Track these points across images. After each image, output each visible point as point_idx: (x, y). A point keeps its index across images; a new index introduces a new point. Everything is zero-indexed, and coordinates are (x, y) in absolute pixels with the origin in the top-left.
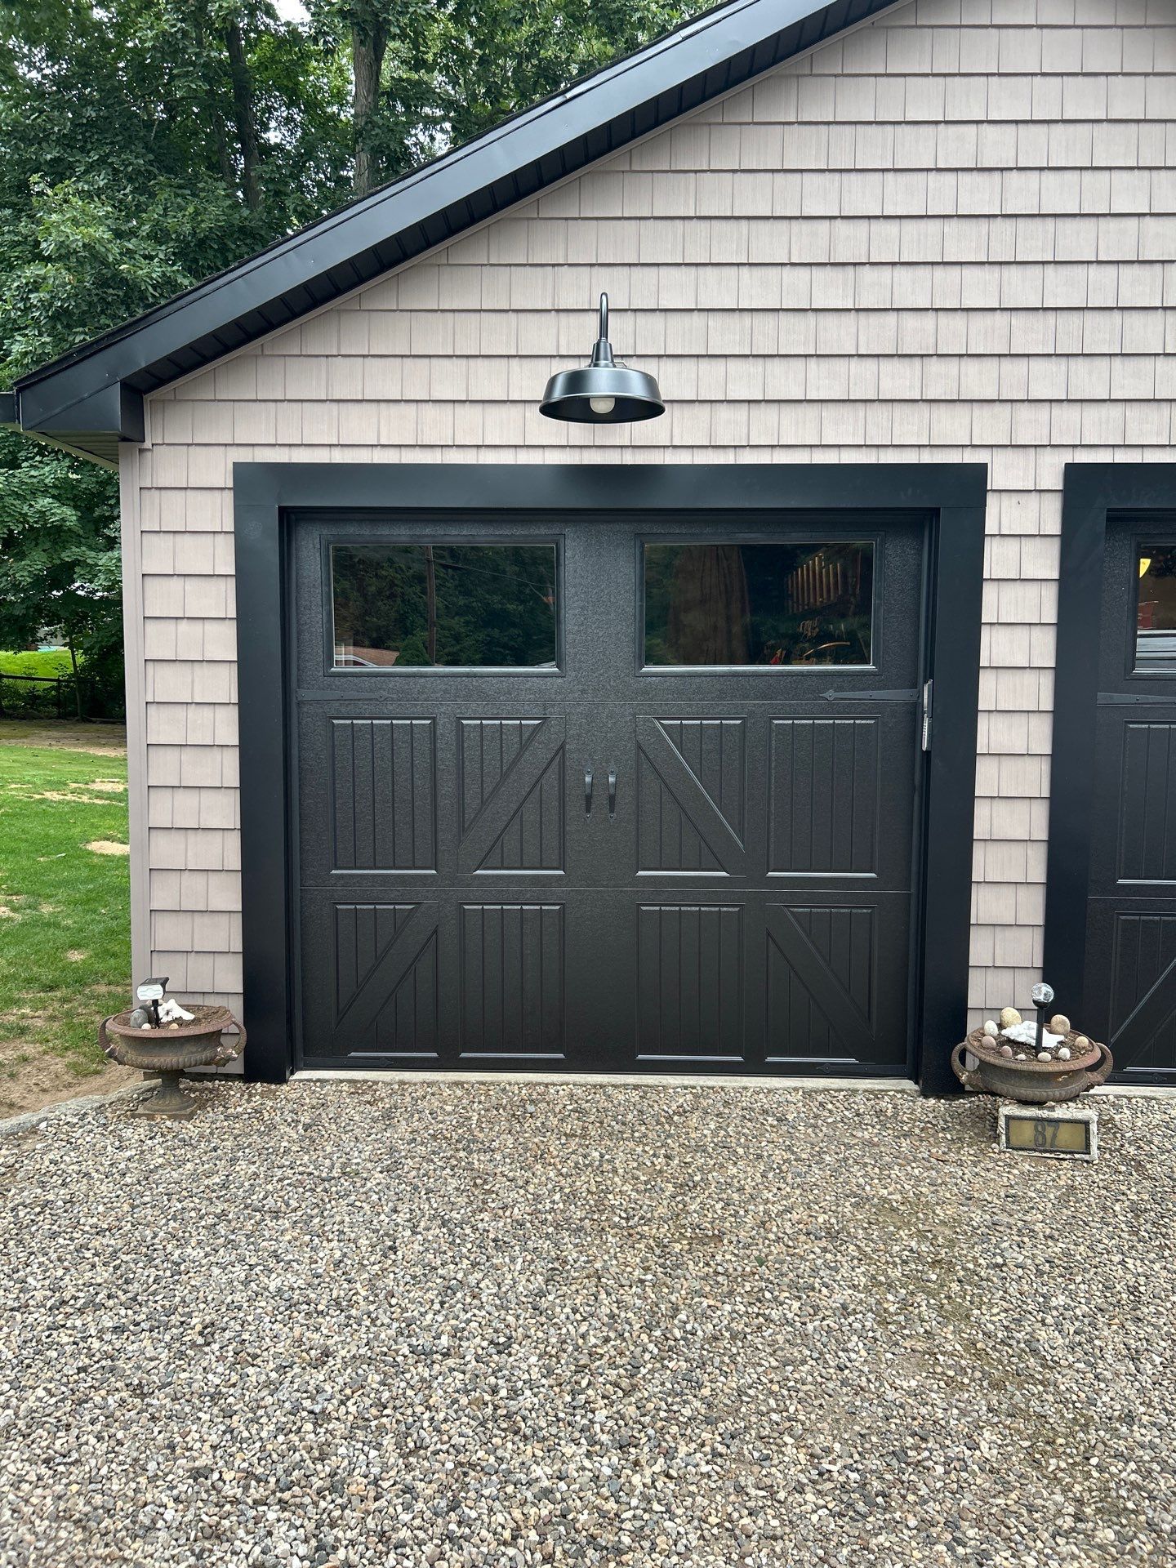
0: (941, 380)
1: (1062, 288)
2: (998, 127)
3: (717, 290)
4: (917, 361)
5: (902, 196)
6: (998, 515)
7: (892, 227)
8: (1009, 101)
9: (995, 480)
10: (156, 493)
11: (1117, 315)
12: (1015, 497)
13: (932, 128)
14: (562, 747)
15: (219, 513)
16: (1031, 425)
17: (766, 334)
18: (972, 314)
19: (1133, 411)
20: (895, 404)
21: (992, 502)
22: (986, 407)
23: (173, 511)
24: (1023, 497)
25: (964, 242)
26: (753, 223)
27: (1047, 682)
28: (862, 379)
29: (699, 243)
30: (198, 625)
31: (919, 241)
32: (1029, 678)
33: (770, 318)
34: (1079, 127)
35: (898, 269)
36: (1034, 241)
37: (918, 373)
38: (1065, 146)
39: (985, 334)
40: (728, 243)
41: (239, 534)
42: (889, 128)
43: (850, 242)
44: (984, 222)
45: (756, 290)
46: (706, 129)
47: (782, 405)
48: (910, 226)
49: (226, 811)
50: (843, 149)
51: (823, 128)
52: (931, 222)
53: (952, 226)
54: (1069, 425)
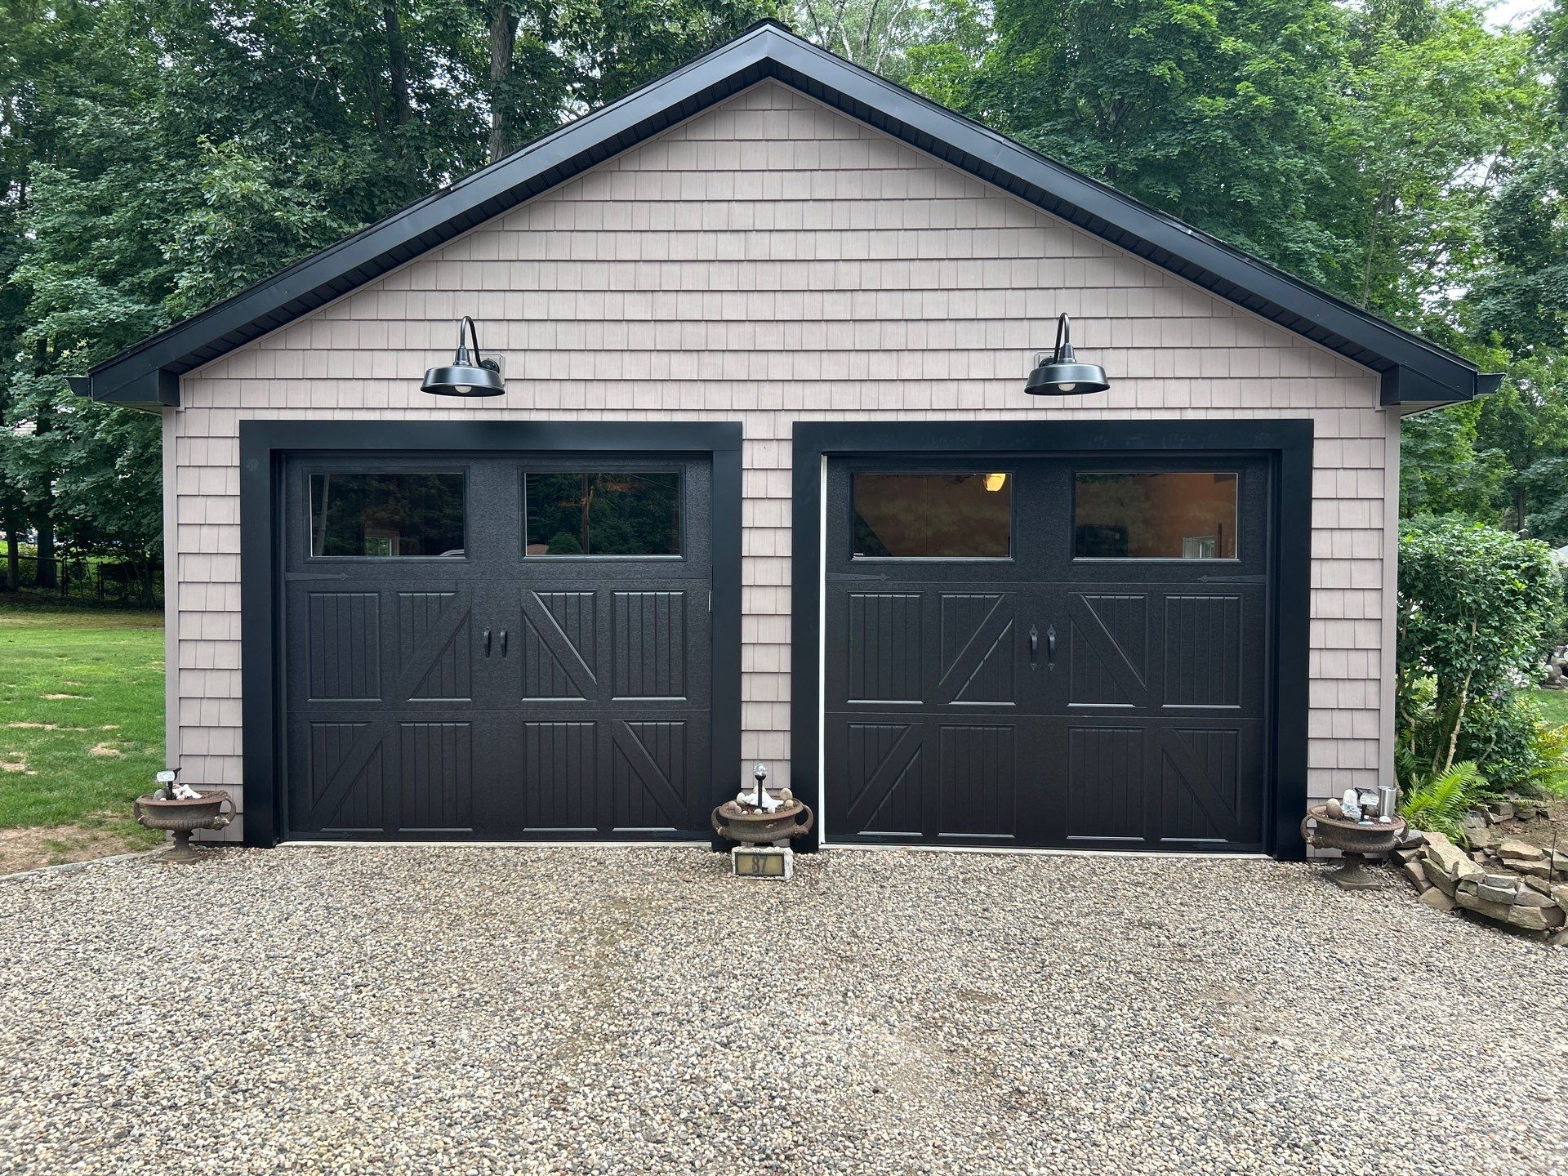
0: (711, 366)
1: (786, 307)
2: (742, 204)
3: (562, 307)
4: (695, 354)
5: (681, 247)
6: (751, 456)
7: (676, 267)
8: (747, 187)
9: (748, 433)
10: (188, 440)
11: (823, 325)
12: (762, 444)
13: (699, 204)
14: (469, 612)
15: (231, 453)
16: (771, 397)
17: (595, 336)
18: (730, 324)
19: (836, 387)
20: (682, 383)
21: (746, 446)
22: (741, 385)
23: (198, 453)
24: (768, 444)
25: (722, 277)
26: (585, 264)
27: (787, 566)
28: (659, 366)
29: (549, 277)
30: (215, 529)
31: (692, 277)
32: (776, 563)
33: (597, 326)
34: (794, 204)
35: (681, 295)
36: (768, 277)
37: (696, 363)
38: (784, 217)
39: (737, 337)
40: (569, 277)
41: (242, 467)
42: (672, 204)
43: (648, 277)
44: (735, 265)
45: (587, 307)
46: (553, 204)
47: (608, 383)
48: (687, 267)
49: (232, 656)
50: (643, 217)
51: (629, 204)
52: (701, 265)
53: (714, 267)
54: (794, 397)
